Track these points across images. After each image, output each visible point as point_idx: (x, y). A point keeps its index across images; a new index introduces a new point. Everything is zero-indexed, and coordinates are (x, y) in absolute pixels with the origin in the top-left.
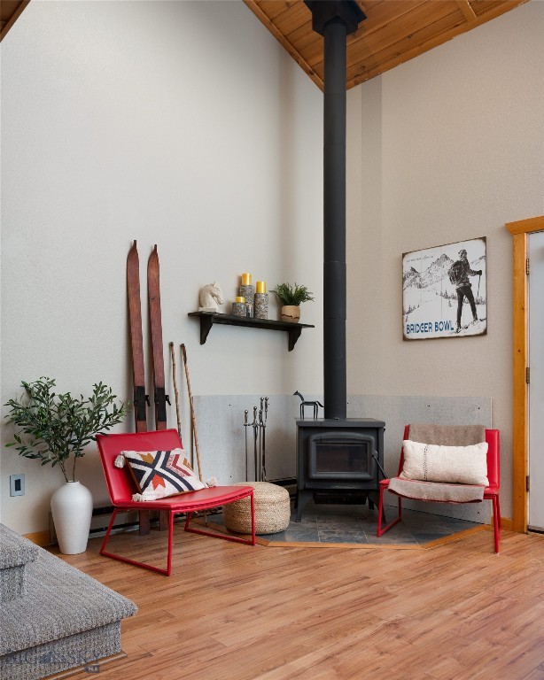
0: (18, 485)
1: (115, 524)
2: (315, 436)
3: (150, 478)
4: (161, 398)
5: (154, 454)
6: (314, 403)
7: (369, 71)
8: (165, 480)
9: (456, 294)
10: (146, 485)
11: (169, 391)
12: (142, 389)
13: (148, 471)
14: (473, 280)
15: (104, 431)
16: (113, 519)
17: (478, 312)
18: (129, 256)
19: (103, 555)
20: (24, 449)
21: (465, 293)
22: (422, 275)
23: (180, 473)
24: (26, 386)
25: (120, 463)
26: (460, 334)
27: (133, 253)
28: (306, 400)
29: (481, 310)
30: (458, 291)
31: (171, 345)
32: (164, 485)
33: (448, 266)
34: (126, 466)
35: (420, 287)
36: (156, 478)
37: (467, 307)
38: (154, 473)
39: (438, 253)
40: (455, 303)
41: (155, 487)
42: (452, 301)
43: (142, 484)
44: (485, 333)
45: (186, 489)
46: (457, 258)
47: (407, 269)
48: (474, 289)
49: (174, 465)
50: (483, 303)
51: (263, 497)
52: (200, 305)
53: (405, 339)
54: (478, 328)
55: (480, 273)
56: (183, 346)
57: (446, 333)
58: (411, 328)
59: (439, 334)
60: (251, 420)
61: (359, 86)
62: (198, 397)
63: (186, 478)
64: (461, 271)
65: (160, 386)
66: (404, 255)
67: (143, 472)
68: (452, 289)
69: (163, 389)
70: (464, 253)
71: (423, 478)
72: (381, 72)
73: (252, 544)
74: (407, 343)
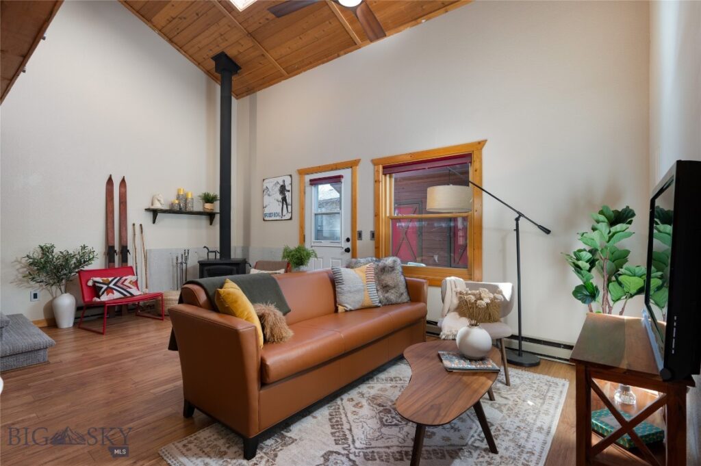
0: (35, 296)
1: (85, 315)
2: (206, 268)
3: (106, 290)
4: (124, 251)
5: (110, 279)
6: (215, 252)
7: (250, 90)
8: (114, 291)
10: (103, 293)
11: (130, 247)
12: (113, 247)
13: (105, 287)
14: (287, 194)
15: (82, 269)
16: (83, 313)
17: (288, 209)
18: (107, 183)
19: (79, 328)
20: (33, 278)
21: (284, 199)
22: (270, 190)
23: (125, 287)
24: (42, 248)
25: (90, 283)
26: (283, 218)
27: (110, 182)
28: (210, 250)
30: (282, 199)
31: (134, 225)
32: (113, 293)
33: (279, 186)
34: (94, 285)
35: (269, 196)
36: (109, 290)
37: (285, 206)
38: (108, 288)
39: (275, 180)
41: (107, 295)
43: (101, 293)
44: (291, 219)
45: (128, 295)
46: (282, 184)
47: (265, 187)
48: (287, 198)
49: (122, 284)
51: (171, 297)
52: (152, 205)
53: (264, 220)
54: (288, 216)
55: (289, 191)
56: (141, 225)
57: (278, 218)
58: (265, 215)
59: (275, 218)
60: (180, 261)
61: (248, 97)
62: (150, 250)
63: (129, 290)
64: (283, 189)
65: (125, 245)
66: (264, 180)
67: (102, 288)
68: (280, 197)
69: (127, 247)
70: (284, 181)
72: (256, 91)
73: (162, 320)
74: (265, 222)
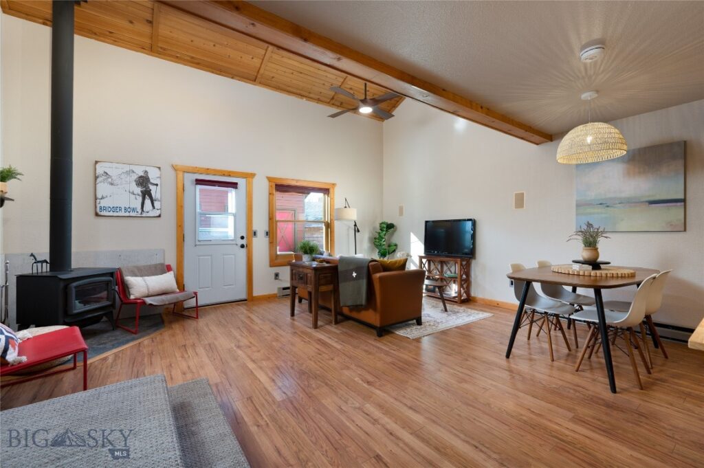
2: (75, 285)
9: (140, 193)
14: (152, 188)
17: (155, 205)
21: (146, 194)
22: (114, 178)
29: (157, 204)
30: (142, 192)
33: (135, 177)
35: (112, 184)
37: (148, 202)
39: (127, 168)
40: (140, 199)
42: (137, 197)
44: (159, 216)
46: (141, 174)
47: (100, 172)
48: (153, 193)
50: (159, 201)
53: (97, 215)
55: (157, 185)
57: (132, 214)
58: (104, 209)
59: (127, 214)
64: (143, 181)
66: (97, 162)
68: (138, 190)
70: (146, 172)
71: (146, 295)
74: (99, 218)
